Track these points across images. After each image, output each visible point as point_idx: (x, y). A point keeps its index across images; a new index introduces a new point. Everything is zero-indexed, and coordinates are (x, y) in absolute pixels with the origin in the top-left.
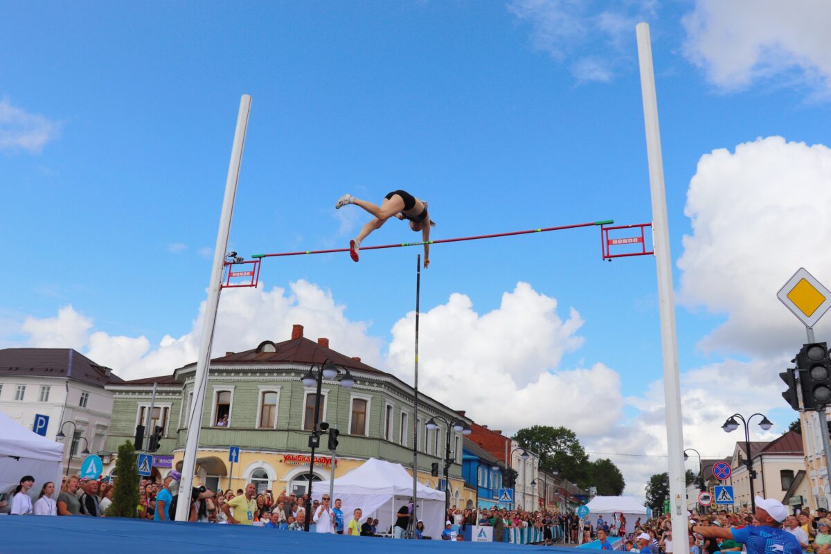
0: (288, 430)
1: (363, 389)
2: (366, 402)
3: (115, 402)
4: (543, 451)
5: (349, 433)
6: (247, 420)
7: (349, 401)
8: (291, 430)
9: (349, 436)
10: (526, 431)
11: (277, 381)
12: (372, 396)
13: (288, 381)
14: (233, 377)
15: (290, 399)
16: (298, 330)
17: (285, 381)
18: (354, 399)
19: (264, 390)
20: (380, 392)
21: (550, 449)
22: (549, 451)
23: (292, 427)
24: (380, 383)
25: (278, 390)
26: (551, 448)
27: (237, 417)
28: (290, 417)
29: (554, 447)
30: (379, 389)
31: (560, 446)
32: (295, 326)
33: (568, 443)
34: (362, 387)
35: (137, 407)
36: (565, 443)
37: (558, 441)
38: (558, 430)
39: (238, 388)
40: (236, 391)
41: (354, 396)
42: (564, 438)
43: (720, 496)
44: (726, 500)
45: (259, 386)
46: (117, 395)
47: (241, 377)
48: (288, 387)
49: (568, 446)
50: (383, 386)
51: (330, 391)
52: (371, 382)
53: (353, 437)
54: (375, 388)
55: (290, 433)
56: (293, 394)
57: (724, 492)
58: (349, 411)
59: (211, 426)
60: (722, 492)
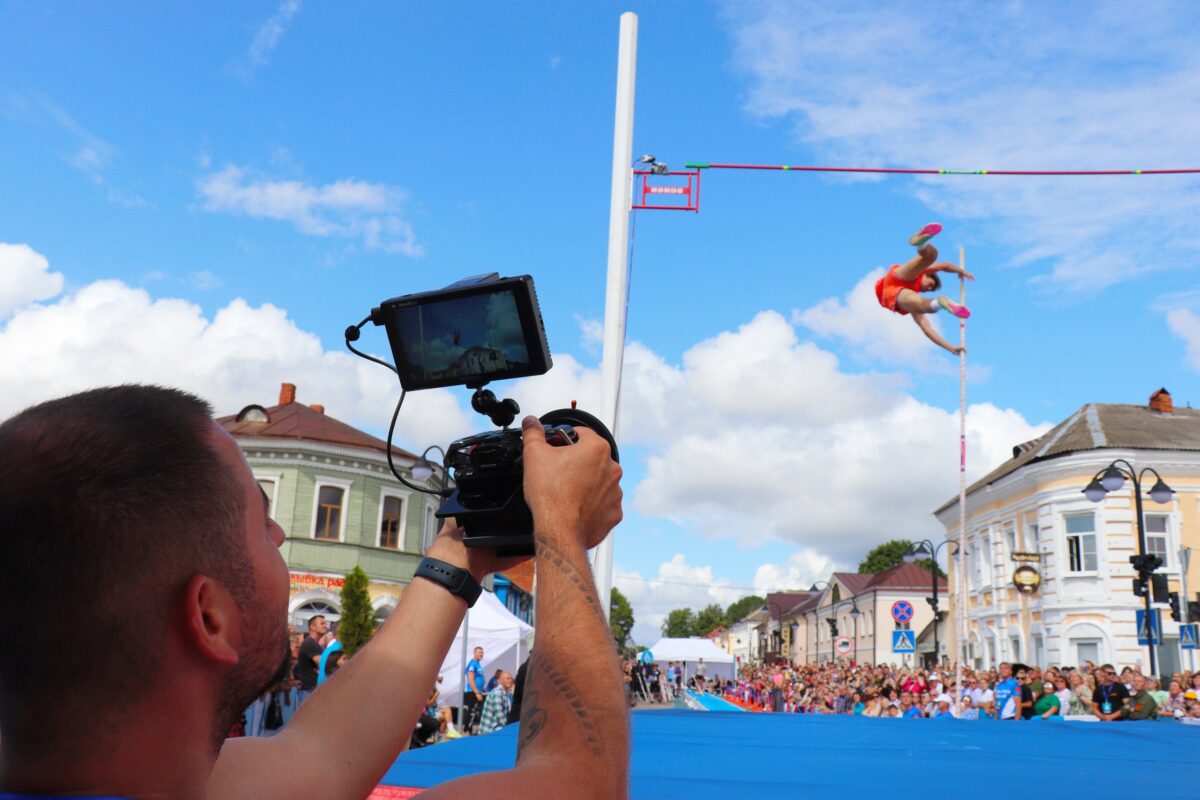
0: (292, 539)
2: (400, 501)
5: (378, 544)
7: (379, 499)
8: (296, 539)
9: (378, 549)
11: (276, 466)
13: (292, 466)
15: (294, 493)
16: (289, 391)
17: (287, 466)
18: (385, 497)
23: (297, 534)
25: (276, 478)
28: (295, 519)
32: (284, 385)
41: (386, 491)
43: (899, 643)
44: (906, 648)
48: (292, 474)
51: (354, 483)
53: (383, 550)
55: (295, 542)
56: (300, 486)
57: (904, 639)
58: (378, 514)
60: (901, 638)
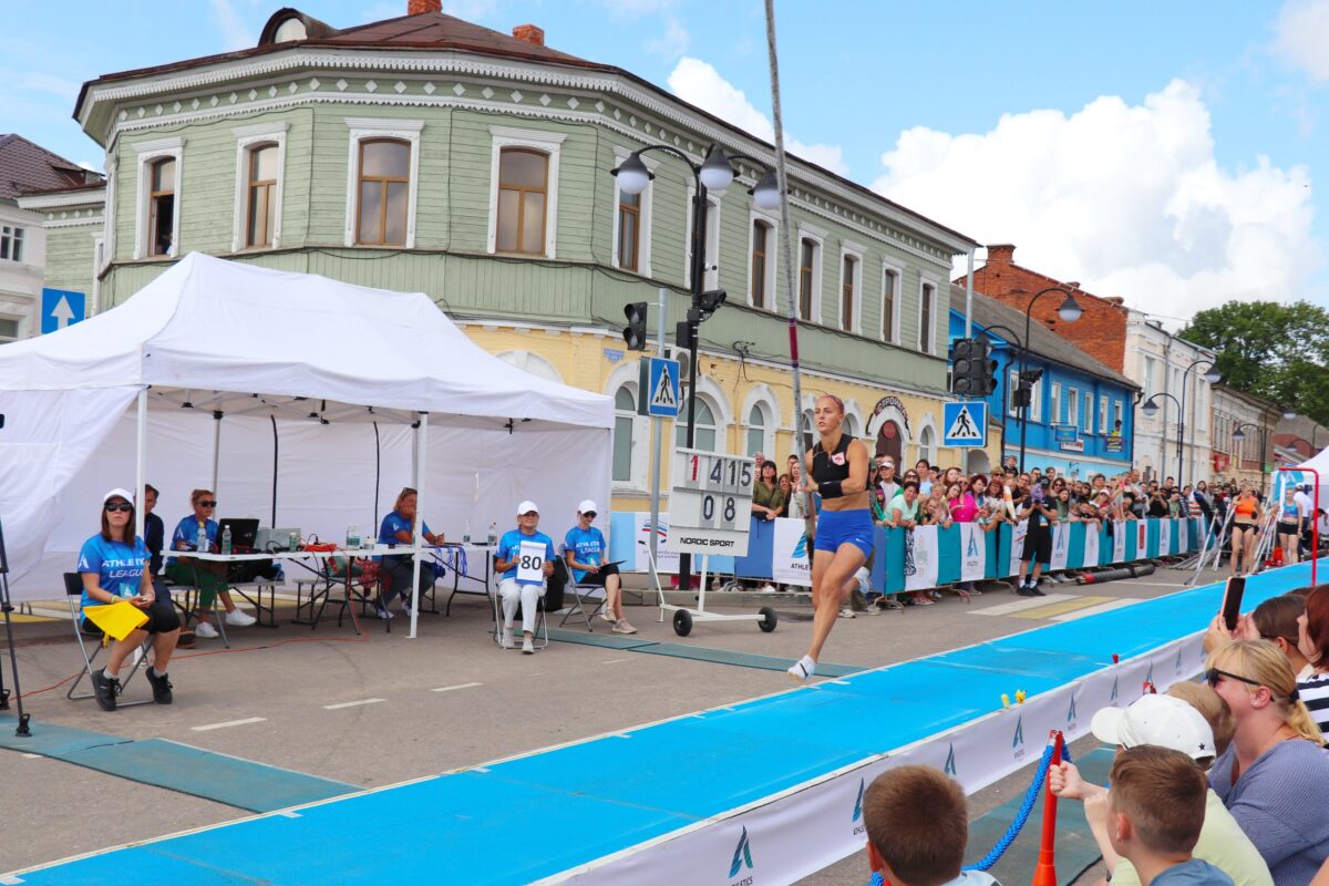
0: (306, 250)
1: (534, 118)
2: (545, 155)
3: (49, 238)
4: (1252, 356)
5: (491, 251)
6: (214, 232)
7: (489, 155)
8: (317, 249)
9: (493, 259)
10: (1212, 313)
11: (277, 111)
12: (562, 137)
13: (303, 106)
14: (178, 115)
15: (309, 160)
17: (295, 107)
18: (504, 150)
19: (249, 140)
20: (589, 124)
21: (1270, 353)
22: (1268, 357)
23: (315, 240)
24: (588, 98)
25: (279, 137)
26: (1273, 349)
27: (192, 227)
28: (311, 211)
29: (1279, 347)
30: (586, 116)
31: (1294, 345)
33: (1315, 337)
34: (528, 110)
35: (94, 247)
36: (1307, 337)
37: (1290, 333)
38: (1291, 310)
39: (191, 145)
40: (188, 152)
41: (504, 137)
42: (1305, 327)
45: (237, 131)
46: (51, 221)
47: (196, 112)
48: (303, 120)
49: (1315, 344)
50: (600, 106)
51: (426, 126)
52: (560, 95)
53: (505, 261)
54: (573, 112)
55: (314, 256)
56: (318, 143)
58: (488, 185)
59: (136, 257)
